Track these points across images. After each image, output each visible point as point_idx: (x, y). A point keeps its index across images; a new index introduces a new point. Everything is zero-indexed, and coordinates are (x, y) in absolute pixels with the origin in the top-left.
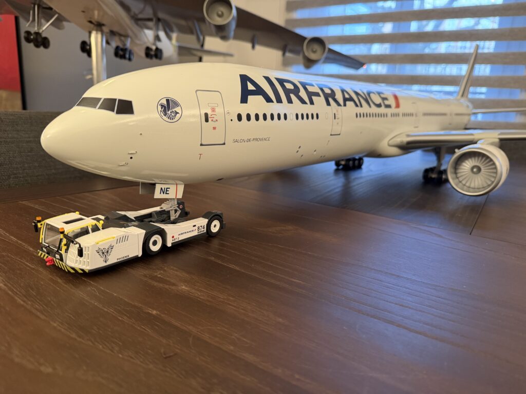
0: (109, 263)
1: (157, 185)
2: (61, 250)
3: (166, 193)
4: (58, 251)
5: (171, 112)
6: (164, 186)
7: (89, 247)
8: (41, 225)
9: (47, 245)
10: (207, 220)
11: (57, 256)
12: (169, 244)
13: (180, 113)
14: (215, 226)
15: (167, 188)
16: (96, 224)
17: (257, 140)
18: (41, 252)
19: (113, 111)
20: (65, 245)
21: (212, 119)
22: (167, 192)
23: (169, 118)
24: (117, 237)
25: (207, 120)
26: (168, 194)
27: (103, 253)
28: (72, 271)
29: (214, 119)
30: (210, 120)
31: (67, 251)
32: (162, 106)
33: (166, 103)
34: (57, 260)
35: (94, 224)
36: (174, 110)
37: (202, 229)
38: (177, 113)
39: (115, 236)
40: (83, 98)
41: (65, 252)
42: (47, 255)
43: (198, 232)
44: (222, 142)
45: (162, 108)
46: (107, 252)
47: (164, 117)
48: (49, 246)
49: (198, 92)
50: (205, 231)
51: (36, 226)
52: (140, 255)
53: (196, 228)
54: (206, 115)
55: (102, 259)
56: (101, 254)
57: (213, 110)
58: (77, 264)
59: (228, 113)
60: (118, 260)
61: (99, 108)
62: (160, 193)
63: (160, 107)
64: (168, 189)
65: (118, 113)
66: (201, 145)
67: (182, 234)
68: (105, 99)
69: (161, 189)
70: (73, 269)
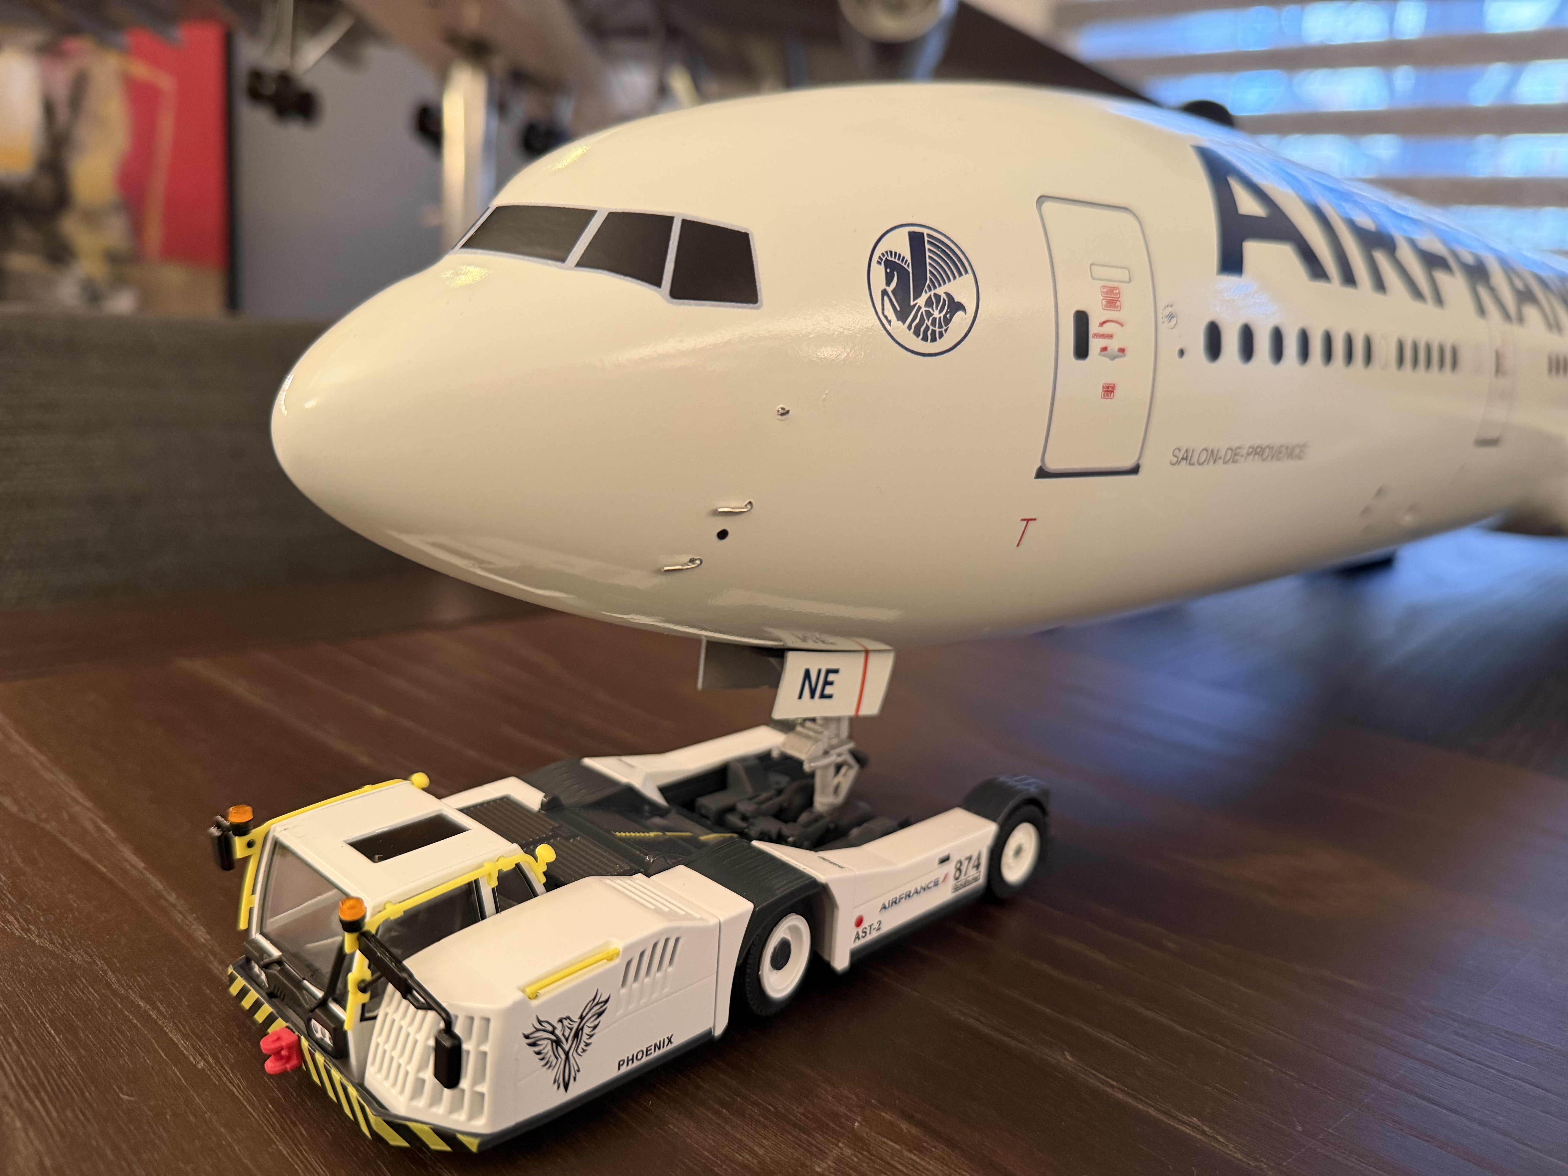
0: (577, 1089)
1: (791, 656)
2: (342, 1004)
3: (823, 696)
4: (323, 1004)
5: (929, 303)
6: (817, 663)
7: (488, 1020)
8: (250, 845)
9: (276, 953)
10: (989, 829)
11: (321, 1032)
12: (841, 961)
13: (970, 307)
14: (1018, 851)
15: (829, 672)
16: (518, 866)
17: (1258, 451)
18: (240, 982)
19: (657, 282)
20: (363, 987)
21: (1103, 342)
22: (828, 690)
23: (917, 333)
24: (627, 949)
25: (1081, 351)
26: (830, 697)
27: (557, 1043)
28: (396, 1140)
29: (1114, 345)
30: (1095, 345)
31: (366, 1015)
32: (892, 267)
33: (908, 257)
34: (320, 1058)
35: (507, 865)
36: (941, 291)
37: (972, 873)
38: (956, 307)
39: (618, 945)
40: (499, 209)
41: (363, 1019)
42: (266, 1009)
43: (956, 889)
44: (1129, 464)
45: (888, 283)
46: (576, 1035)
47: (898, 328)
48: (279, 962)
49: (1047, 206)
50: (982, 880)
51: (224, 846)
52: (718, 1032)
53: (950, 868)
54: (1082, 320)
55: (551, 1074)
56: (546, 1047)
57: (1112, 300)
58: (421, 1103)
59: (1171, 316)
60: (624, 1069)
61: (582, 263)
62: (800, 697)
63: (879, 272)
64: (831, 677)
65: (679, 292)
66: (1042, 473)
67: (895, 902)
68: (614, 218)
69: (807, 674)
70: (400, 1127)
